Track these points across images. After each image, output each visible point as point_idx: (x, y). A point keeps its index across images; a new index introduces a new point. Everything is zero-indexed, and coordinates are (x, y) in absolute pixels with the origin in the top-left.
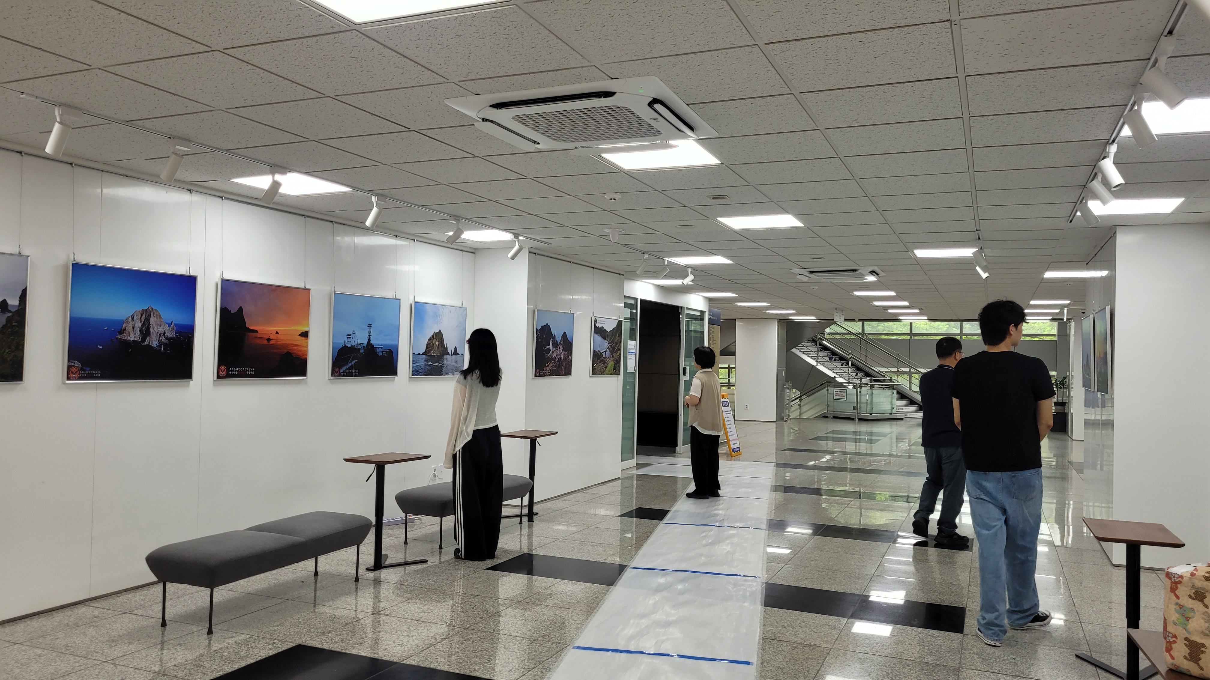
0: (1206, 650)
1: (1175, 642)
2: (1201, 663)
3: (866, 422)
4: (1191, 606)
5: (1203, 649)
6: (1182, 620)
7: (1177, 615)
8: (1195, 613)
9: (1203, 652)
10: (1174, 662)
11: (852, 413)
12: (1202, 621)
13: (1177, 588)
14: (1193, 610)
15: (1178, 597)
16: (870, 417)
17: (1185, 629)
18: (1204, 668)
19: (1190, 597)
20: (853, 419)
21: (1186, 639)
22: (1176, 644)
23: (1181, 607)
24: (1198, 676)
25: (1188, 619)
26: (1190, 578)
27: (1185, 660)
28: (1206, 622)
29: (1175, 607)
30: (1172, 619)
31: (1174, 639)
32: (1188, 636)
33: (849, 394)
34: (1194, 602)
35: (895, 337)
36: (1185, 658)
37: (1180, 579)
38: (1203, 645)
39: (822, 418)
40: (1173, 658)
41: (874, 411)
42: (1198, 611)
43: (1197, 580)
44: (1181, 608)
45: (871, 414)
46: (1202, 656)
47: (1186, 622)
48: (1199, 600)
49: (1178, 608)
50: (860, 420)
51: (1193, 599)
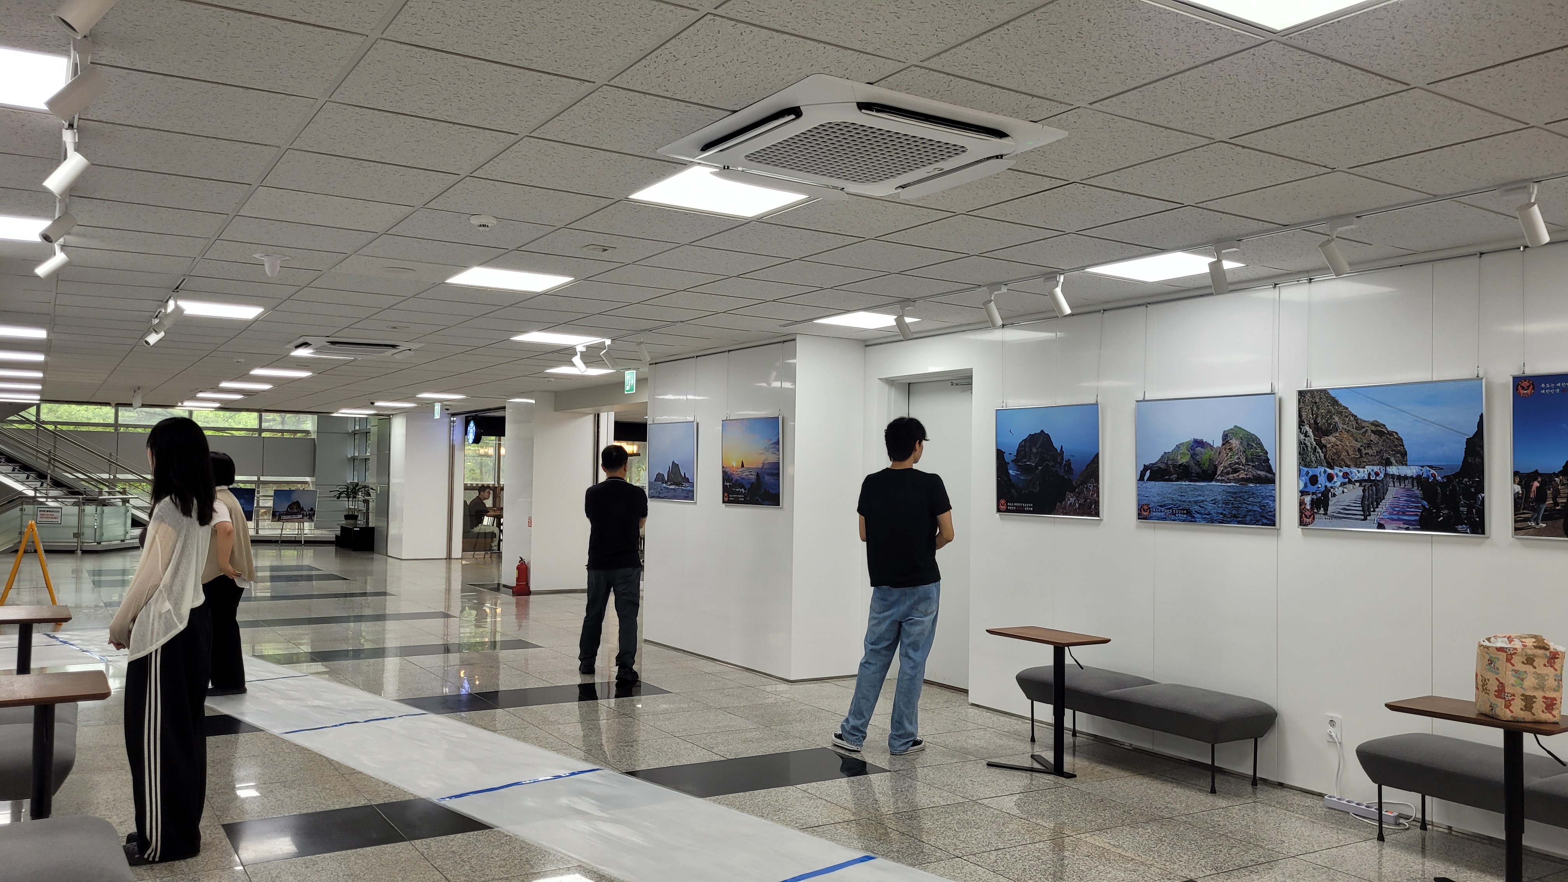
0: (1537, 700)
1: (1513, 699)
2: (1533, 711)
3: (94, 556)
4: (1524, 670)
5: (1535, 700)
6: (1519, 681)
7: (1514, 679)
8: (1527, 674)
9: (1535, 702)
10: (1513, 715)
11: (71, 543)
12: (1534, 679)
13: (1512, 658)
14: (1526, 672)
15: (1513, 665)
16: (99, 548)
17: (1521, 688)
18: (1536, 714)
19: (1523, 663)
20: (71, 552)
21: (1523, 695)
22: (1515, 701)
23: (1516, 671)
24: (1531, 721)
25: (1522, 680)
26: (1523, 649)
27: (1522, 712)
28: (1536, 679)
29: (1512, 673)
30: (1510, 682)
31: (1513, 697)
32: (1524, 692)
33: (67, 515)
34: (1526, 666)
35: (92, 429)
36: (1521, 709)
37: (1515, 651)
38: (1534, 697)
39: (12, 554)
40: (1512, 712)
41: (104, 538)
42: (1529, 672)
43: (1529, 649)
44: (1516, 673)
45: (99, 543)
46: (1534, 705)
47: (1522, 683)
48: (1530, 664)
49: (1514, 673)
50: (84, 552)
51: (1525, 664)
